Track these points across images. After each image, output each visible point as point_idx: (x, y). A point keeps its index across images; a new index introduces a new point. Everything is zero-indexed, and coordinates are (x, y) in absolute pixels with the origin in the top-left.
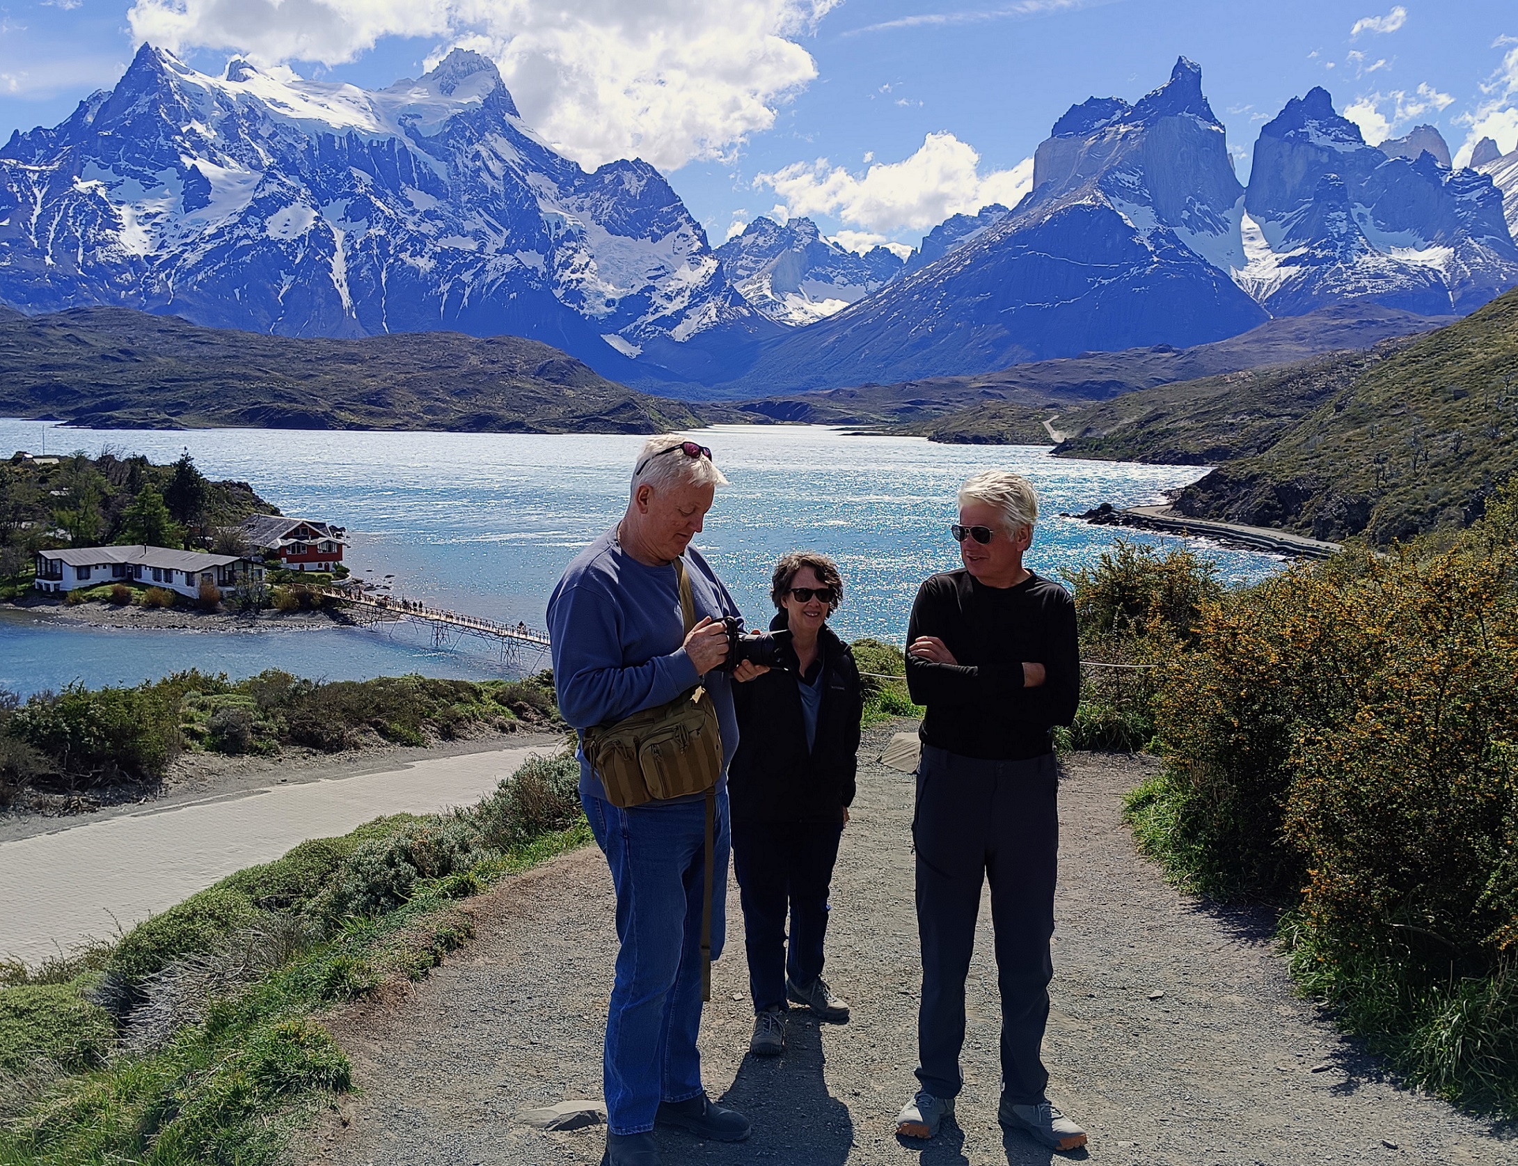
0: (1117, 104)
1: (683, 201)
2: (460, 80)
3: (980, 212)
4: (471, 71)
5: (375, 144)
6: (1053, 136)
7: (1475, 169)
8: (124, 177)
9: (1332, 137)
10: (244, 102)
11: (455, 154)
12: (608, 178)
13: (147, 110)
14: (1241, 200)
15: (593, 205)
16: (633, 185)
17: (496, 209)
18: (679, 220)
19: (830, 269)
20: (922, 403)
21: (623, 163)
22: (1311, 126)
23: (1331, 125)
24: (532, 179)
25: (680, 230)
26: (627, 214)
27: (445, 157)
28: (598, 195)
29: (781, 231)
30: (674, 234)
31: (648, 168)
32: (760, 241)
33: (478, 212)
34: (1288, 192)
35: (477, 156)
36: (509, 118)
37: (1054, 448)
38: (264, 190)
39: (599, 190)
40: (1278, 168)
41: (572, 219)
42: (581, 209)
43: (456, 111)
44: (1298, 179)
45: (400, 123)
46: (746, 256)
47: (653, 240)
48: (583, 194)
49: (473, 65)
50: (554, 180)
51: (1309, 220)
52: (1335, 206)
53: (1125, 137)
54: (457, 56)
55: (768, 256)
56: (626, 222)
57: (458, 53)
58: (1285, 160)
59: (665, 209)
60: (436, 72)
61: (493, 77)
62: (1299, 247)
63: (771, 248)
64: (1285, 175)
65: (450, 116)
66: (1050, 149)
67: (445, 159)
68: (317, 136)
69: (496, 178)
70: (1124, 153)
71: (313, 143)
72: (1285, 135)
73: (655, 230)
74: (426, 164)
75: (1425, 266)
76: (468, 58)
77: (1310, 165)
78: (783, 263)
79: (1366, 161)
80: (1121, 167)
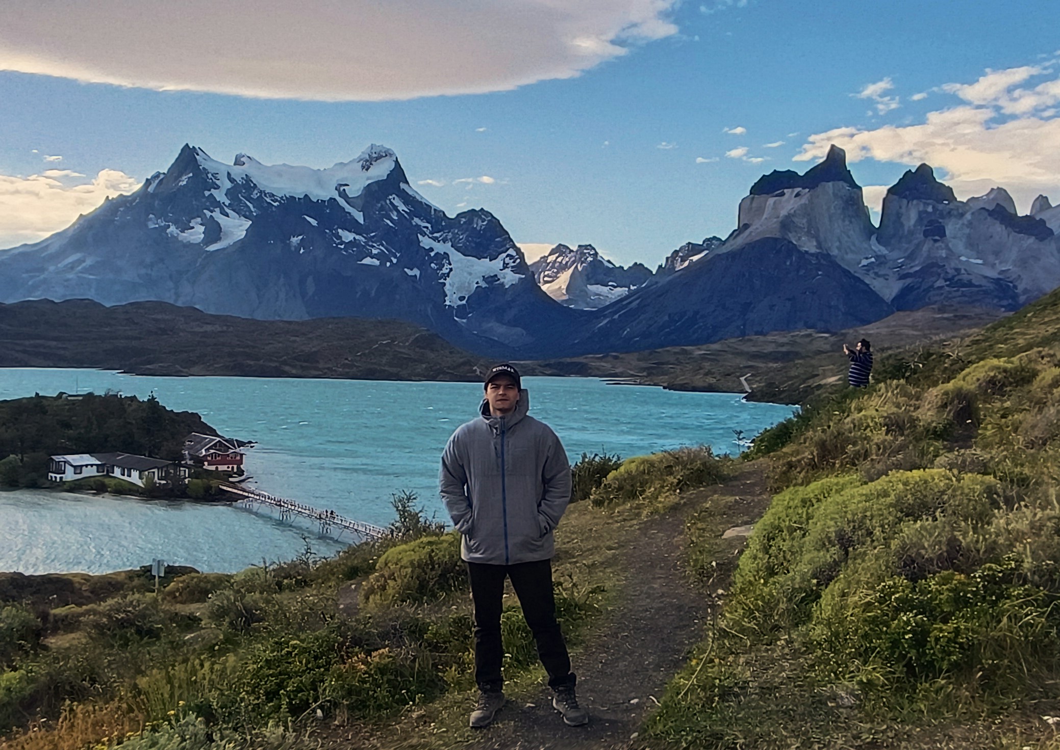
0: (792, 174)
1: (510, 234)
2: (374, 163)
4: (380, 157)
5: (320, 201)
6: (751, 193)
7: (1033, 216)
8: (170, 223)
10: (243, 178)
11: (368, 207)
12: (463, 221)
13: (185, 183)
14: (874, 236)
15: (453, 237)
16: (479, 224)
17: (392, 240)
18: (507, 246)
19: (605, 277)
20: (663, 364)
21: (473, 212)
23: (933, 188)
24: (416, 220)
25: (509, 252)
26: (474, 242)
28: (456, 231)
29: (574, 253)
30: (504, 255)
31: (488, 214)
32: (560, 259)
33: (381, 242)
34: (907, 231)
35: (381, 208)
36: (402, 185)
37: (744, 395)
39: (457, 227)
40: (899, 216)
41: (439, 248)
42: (444, 241)
43: (370, 182)
44: (912, 222)
45: (336, 189)
46: (550, 269)
47: (490, 259)
48: (447, 231)
49: (382, 154)
50: (429, 222)
51: (920, 249)
52: (938, 240)
53: (797, 195)
54: (372, 149)
55: (564, 268)
56: (473, 247)
57: (373, 147)
58: (903, 210)
59: (498, 239)
60: (359, 159)
61: (394, 161)
62: (913, 266)
63: (566, 264)
64: (904, 220)
65: (367, 184)
66: (749, 203)
67: (362, 210)
68: (286, 198)
69: (394, 222)
70: (796, 206)
71: (283, 201)
72: (903, 194)
73: (492, 252)
74: (350, 213)
75: (1000, 279)
76: (379, 149)
77: (920, 213)
78: (574, 273)
79: (957, 210)
80: (794, 214)
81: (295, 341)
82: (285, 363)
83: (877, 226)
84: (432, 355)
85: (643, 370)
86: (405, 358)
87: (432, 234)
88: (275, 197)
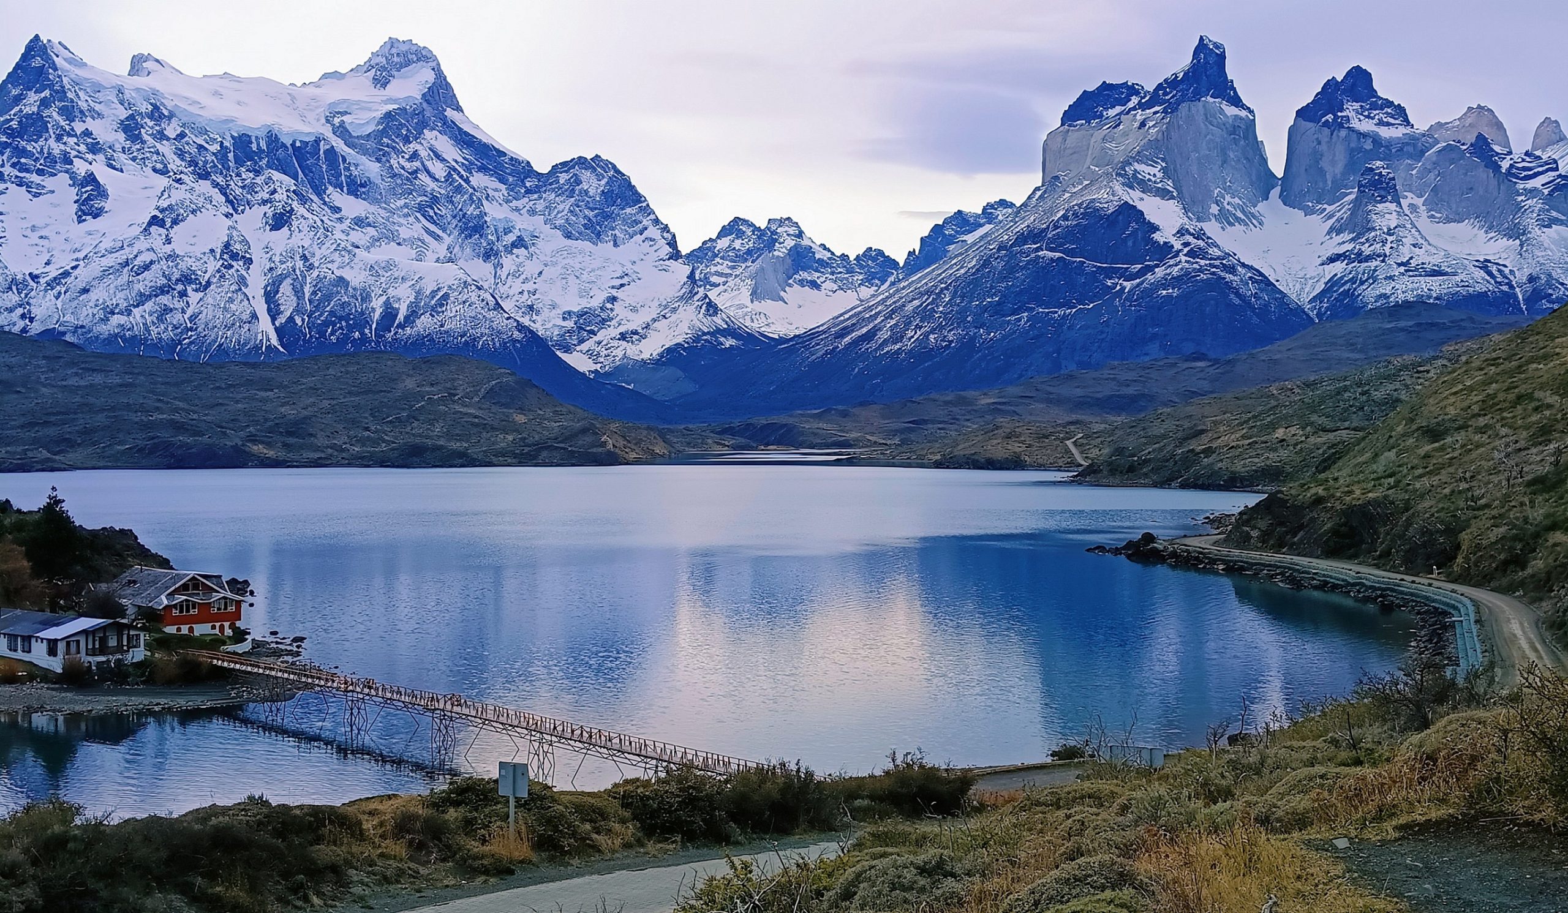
0: (1133, 90)
1: (649, 201)
2: (396, 73)
3: (984, 209)
4: (407, 63)
5: (298, 144)
6: (1062, 124)
7: (1538, 153)
8: (9, 184)
9: (1376, 121)
10: (147, 100)
11: (389, 153)
12: (563, 178)
13: (35, 109)
14: (1275, 192)
15: (547, 207)
16: (593, 185)
17: (435, 213)
18: (645, 222)
19: (818, 274)
20: (925, 422)
21: (581, 161)
22: (1351, 109)
23: (1374, 106)
24: (479, 179)
25: (646, 233)
26: (585, 217)
27: (381, 157)
28: (552, 196)
29: (760, 233)
30: (639, 238)
31: (609, 165)
32: (737, 244)
33: (416, 218)
34: (1329, 183)
35: (415, 156)
36: (450, 113)
38: (170, 196)
39: (553, 190)
40: (1317, 156)
41: (523, 224)
42: (532, 212)
43: (391, 107)
44: (1339, 168)
45: (328, 121)
46: (721, 261)
47: (616, 245)
48: (536, 196)
49: (410, 56)
50: (502, 181)
51: (1354, 212)
52: (1383, 197)
53: (1143, 124)
54: (392, 46)
55: (746, 260)
56: (584, 225)
57: (392, 42)
58: (1324, 147)
59: (628, 210)
60: (368, 64)
61: (433, 69)
62: (1344, 242)
63: (749, 252)
64: (1324, 164)
65: (384, 112)
66: (1060, 139)
67: (378, 160)
68: (233, 137)
69: (437, 180)
70: (1142, 143)
71: (226, 144)
72: (1324, 119)
73: (618, 234)
74: (356, 165)
75: (1489, 261)
76: (404, 48)
77: (1352, 152)
78: (762, 269)
79: (1415, 146)
80: (1139, 158)
81: (264, 400)
82: (253, 439)
83: (1279, 172)
84: (521, 419)
85: (895, 433)
86: (477, 425)
87: (508, 201)
88: (212, 136)
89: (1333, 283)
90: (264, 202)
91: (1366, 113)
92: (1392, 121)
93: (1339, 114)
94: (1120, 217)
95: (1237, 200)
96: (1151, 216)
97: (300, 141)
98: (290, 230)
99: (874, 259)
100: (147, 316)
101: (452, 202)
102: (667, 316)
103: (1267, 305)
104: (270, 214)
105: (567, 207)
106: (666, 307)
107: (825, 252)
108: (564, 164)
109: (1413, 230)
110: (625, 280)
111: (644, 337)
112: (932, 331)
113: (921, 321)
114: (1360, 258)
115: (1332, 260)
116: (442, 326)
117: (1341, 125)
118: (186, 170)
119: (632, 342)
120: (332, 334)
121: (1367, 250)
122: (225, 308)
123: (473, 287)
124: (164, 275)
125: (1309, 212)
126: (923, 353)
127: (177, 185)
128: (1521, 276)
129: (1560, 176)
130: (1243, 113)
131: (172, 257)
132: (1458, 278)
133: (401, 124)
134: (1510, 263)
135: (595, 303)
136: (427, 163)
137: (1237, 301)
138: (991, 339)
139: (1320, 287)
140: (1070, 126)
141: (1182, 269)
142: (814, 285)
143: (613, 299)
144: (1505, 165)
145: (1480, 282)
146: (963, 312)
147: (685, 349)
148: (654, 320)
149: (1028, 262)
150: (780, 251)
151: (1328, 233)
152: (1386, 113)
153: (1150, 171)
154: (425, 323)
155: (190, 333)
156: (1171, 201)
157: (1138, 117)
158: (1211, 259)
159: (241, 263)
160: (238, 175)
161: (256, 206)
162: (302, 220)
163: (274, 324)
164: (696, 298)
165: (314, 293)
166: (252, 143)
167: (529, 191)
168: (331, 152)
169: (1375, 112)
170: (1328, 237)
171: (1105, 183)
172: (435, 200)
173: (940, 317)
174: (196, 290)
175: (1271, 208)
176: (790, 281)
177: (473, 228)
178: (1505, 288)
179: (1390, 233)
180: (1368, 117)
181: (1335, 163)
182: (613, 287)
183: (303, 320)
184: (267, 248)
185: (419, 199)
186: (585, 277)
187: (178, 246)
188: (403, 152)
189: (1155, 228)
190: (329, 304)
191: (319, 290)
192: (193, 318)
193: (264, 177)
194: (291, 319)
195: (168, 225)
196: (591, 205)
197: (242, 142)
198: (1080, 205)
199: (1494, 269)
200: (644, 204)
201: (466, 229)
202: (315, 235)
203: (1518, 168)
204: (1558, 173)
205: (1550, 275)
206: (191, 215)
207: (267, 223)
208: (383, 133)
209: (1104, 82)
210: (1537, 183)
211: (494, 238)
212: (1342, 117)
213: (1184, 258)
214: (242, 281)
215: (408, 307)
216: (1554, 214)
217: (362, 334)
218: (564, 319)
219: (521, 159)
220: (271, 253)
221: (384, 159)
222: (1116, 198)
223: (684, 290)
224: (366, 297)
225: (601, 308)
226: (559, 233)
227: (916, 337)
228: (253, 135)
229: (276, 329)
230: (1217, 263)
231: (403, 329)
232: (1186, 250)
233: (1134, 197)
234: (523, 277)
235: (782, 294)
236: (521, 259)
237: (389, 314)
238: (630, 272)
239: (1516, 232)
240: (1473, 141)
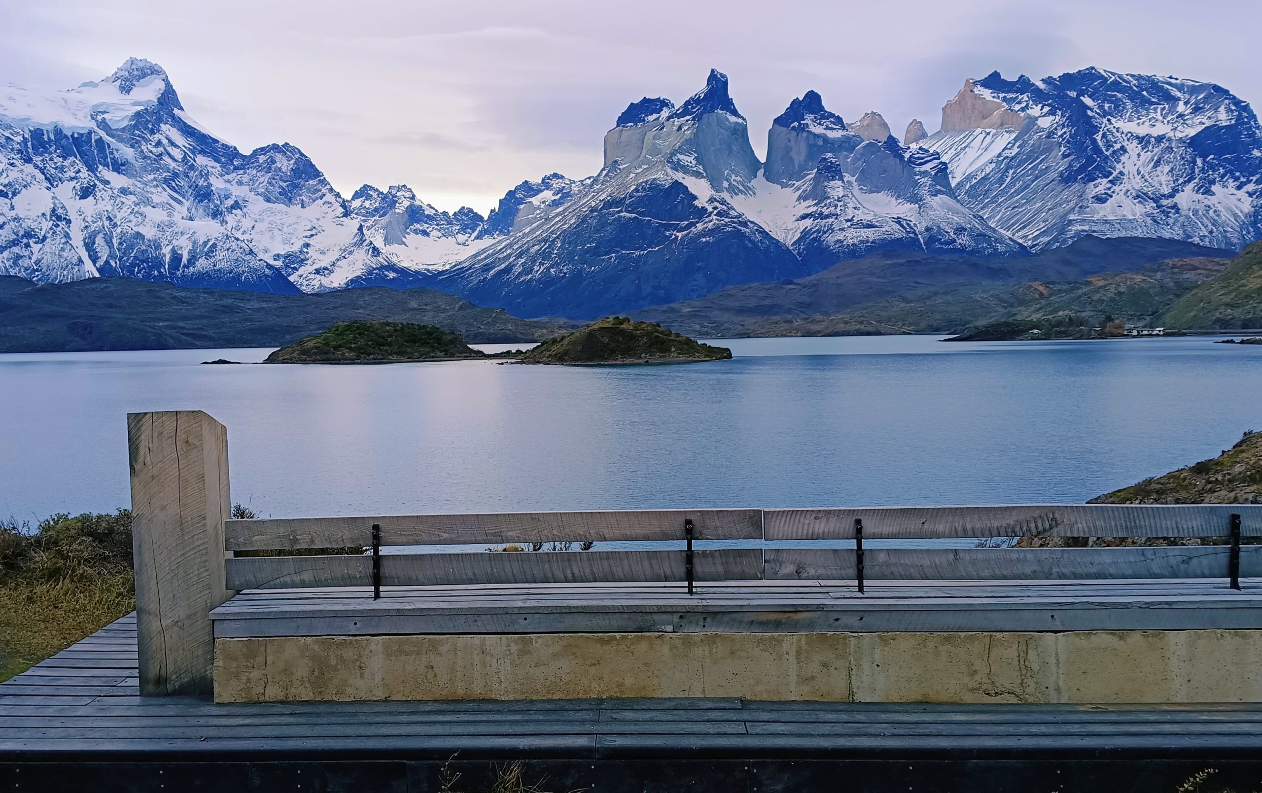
1: (325, 176)
2: (136, 83)
3: (543, 180)
4: (144, 75)
5: (76, 135)
6: (618, 125)
7: (927, 149)
9: (824, 126)
11: (140, 142)
12: (262, 158)
14: (761, 172)
15: (251, 180)
16: (284, 164)
17: (176, 184)
18: (324, 191)
19: (427, 226)
21: (275, 147)
22: (809, 119)
23: (823, 117)
24: (201, 160)
25: (325, 199)
26: (280, 187)
27: (134, 144)
28: (255, 172)
29: (384, 197)
30: (319, 202)
31: (295, 150)
32: (367, 204)
33: (163, 188)
34: (796, 167)
35: (159, 143)
36: (176, 111)
38: (8, 176)
39: (255, 167)
40: (788, 150)
41: (238, 192)
42: (240, 183)
43: (139, 108)
44: (803, 157)
45: (93, 118)
46: (355, 216)
47: (303, 207)
48: (242, 172)
49: (146, 71)
50: (217, 160)
51: (815, 187)
52: (833, 177)
53: (680, 128)
54: (132, 64)
55: (374, 216)
56: (280, 193)
57: (133, 61)
58: (792, 143)
59: (311, 182)
60: (114, 76)
61: (163, 80)
62: (810, 206)
63: (376, 210)
64: (793, 154)
65: (134, 111)
66: (617, 136)
67: (132, 146)
68: (30, 131)
69: (176, 161)
70: (681, 141)
71: (26, 136)
72: (792, 125)
73: (305, 199)
74: (117, 150)
75: (900, 218)
76: (141, 65)
77: (811, 147)
78: (390, 222)
79: (849, 143)
80: (680, 151)
83: (763, 160)
87: (222, 175)
88: (15, 130)
89: (805, 233)
90: (72, 179)
91: (818, 122)
92: (834, 126)
93: (802, 122)
94: (673, 190)
95: (739, 178)
96: (692, 190)
97: (78, 133)
98: (95, 198)
99: (466, 215)
100: (6, 262)
101: (187, 176)
102: (346, 256)
103: (768, 247)
104: (78, 187)
105: (266, 180)
106: (345, 250)
107: (432, 210)
108: (262, 149)
109: (853, 198)
110: (314, 232)
111: (332, 272)
112: (552, 266)
113: (543, 260)
114: (821, 216)
115: (804, 217)
116: (215, 266)
117: (803, 130)
118: (15, 157)
119: (325, 275)
120: (139, 272)
121: (826, 212)
122: (59, 255)
123: (233, 239)
124: (14, 233)
125: (784, 186)
126: (547, 281)
127: (11, 168)
128: (921, 228)
129: (941, 163)
130: (740, 121)
131: (16, 219)
132: (884, 229)
133: (147, 120)
134: (914, 219)
135: (296, 248)
136: (167, 148)
137: (750, 245)
138: (593, 272)
139: (798, 235)
140: (623, 126)
141: (714, 224)
142: (425, 233)
143: (307, 245)
144: (907, 156)
145: (898, 232)
146: (571, 254)
147: (363, 280)
148: (338, 260)
149: (614, 220)
150: (400, 209)
151: (798, 200)
152: (831, 121)
153: (688, 160)
154: (202, 264)
155: (37, 273)
156: (703, 180)
157: (676, 123)
158: (731, 218)
159: (64, 223)
160: (51, 159)
161: (66, 181)
162: (103, 192)
163: (95, 266)
164: (365, 244)
165: (121, 244)
166: (44, 135)
167: (236, 168)
168: (100, 141)
169: (824, 121)
170: (798, 202)
171: (660, 167)
172: (176, 175)
173: (556, 257)
174: (36, 243)
175: (759, 181)
176: (408, 230)
177: (203, 195)
178: (912, 235)
179: (839, 200)
180: (819, 124)
181: (799, 154)
182: (306, 237)
183: (116, 263)
184: (80, 212)
185: (165, 174)
186: (285, 229)
187: (20, 212)
188: (151, 140)
189: (695, 198)
190: (133, 252)
191: (124, 241)
192: (38, 262)
193: (69, 161)
194: (107, 262)
195: (10, 196)
196: (284, 179)
197: (37, 134)
198: (647, 181)
199: (904, 223)
200: (322, 178)
201: (199, 196)
202: (115, 202)
203: (915, 158)
204: (939, 161)
205: (939, 227)
206: (23, 189)
207: (76, 194)
208: (135, 127)
209: (645, 98)
210: (927, 167)
211: (219, 203)
212: (804, 124)
213: (715, 217)
214: (67, 236)
215: (189, 253)
216: (938, 187)
217: (159, 272)
218: (275, 260)
219: (230, 145)
220: (83, 215)
221: (137, 145)
222: (669, 178)
223: (356, 239)
224: (158, 247)
225: (300, 252)
226: (261, 198)
227: (541, 270)
228: (45, 129)
229: (98, 269)
230: (735, 220)
231: (188, 268)
232: (715, 212)
233: (679, 176)
234: (242, 230)
235: (404, 239)
236: (239, 217)
237: (176, 258)
238: (317, 226)
239: (915, 199)
240: (886, 140)
